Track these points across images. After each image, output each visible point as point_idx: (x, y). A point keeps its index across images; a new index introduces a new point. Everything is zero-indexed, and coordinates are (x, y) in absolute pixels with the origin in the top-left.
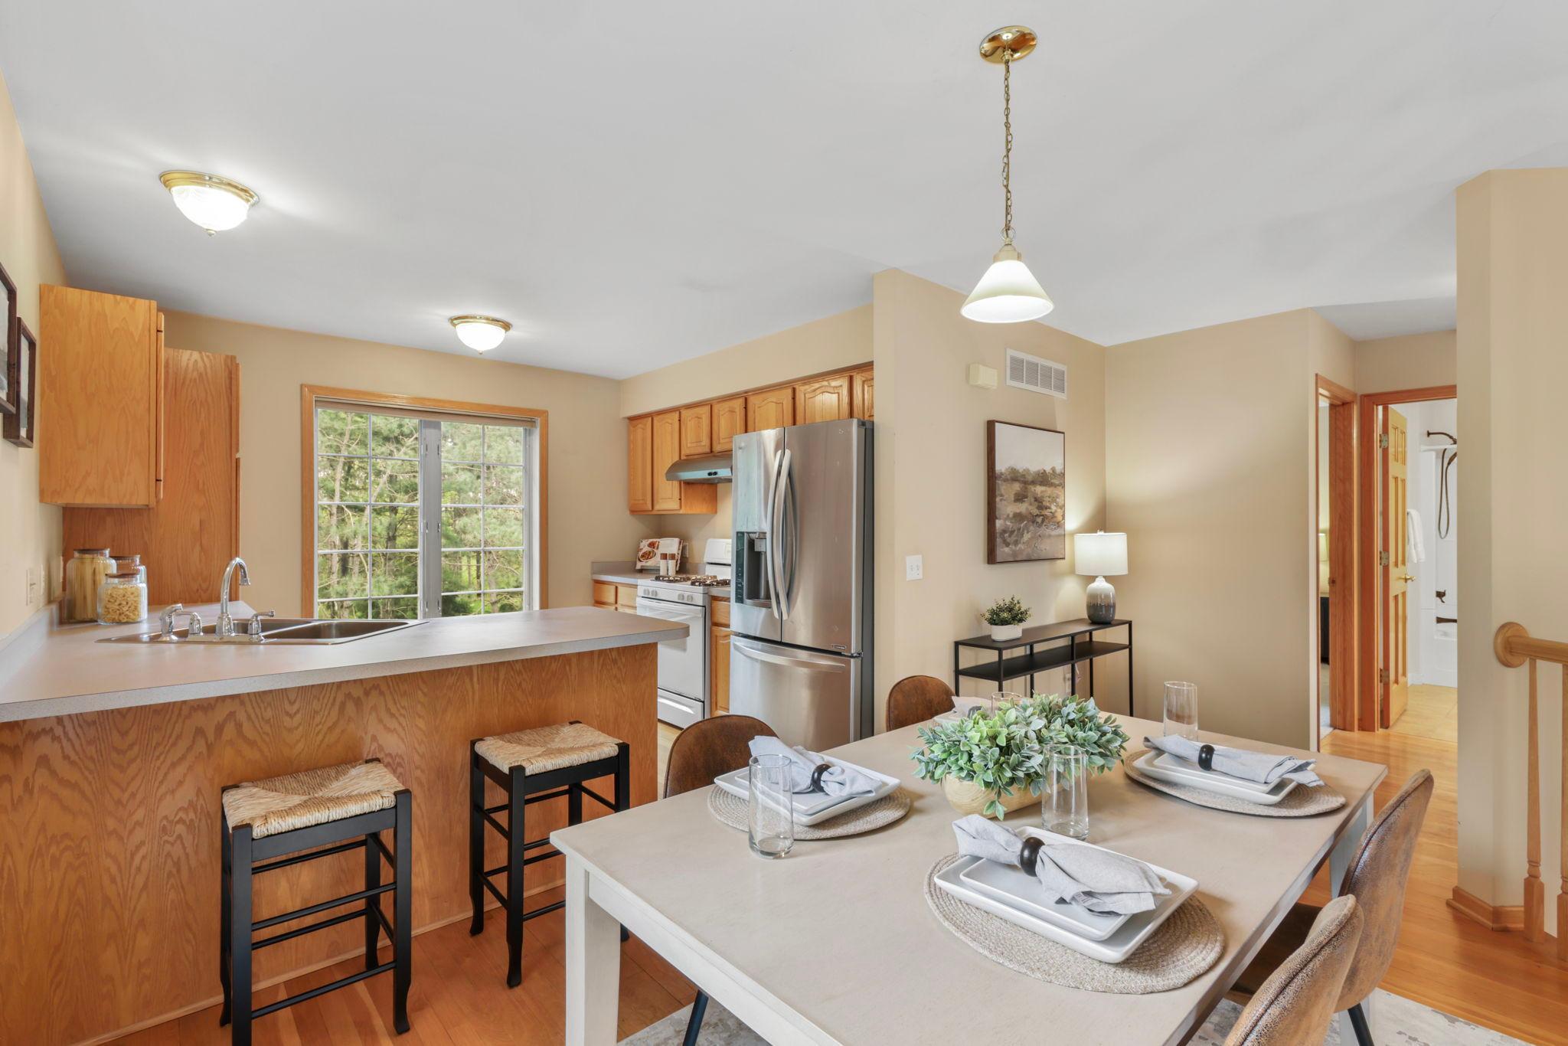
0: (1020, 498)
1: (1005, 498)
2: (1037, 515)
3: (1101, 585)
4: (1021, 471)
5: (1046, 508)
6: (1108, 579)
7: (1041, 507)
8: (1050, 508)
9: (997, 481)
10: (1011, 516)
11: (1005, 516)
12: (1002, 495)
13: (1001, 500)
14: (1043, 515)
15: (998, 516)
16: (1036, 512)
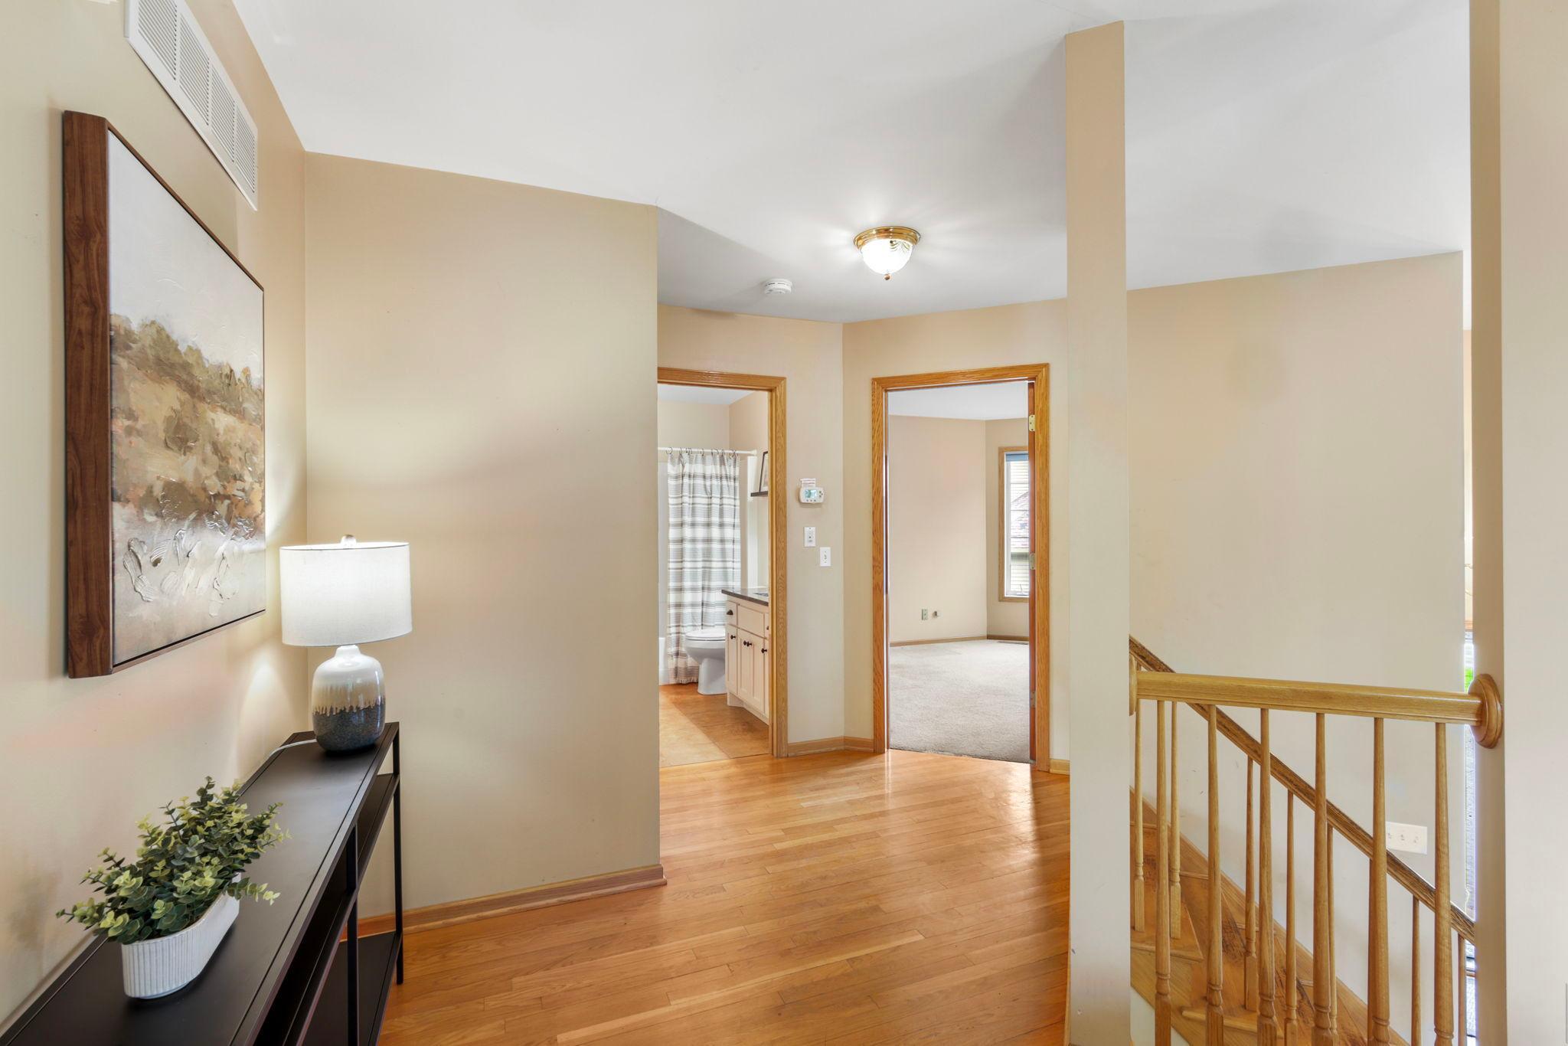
0: (180, 437)
1: (139, 425)
2: (217, 496)
3: (348, 662)
4: (182, 348)
5: (235, 478)
6: (365, 648)
7: (228, 476)
8: (241, 479)
9: (116, 357)
10: (158, 492)
11: (142, 493)
12: (131, 415)
13: (129, 431)
14: (228, 497)
15: (118, 489)
16: (214, 486)
